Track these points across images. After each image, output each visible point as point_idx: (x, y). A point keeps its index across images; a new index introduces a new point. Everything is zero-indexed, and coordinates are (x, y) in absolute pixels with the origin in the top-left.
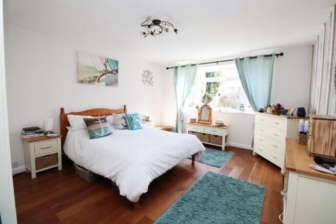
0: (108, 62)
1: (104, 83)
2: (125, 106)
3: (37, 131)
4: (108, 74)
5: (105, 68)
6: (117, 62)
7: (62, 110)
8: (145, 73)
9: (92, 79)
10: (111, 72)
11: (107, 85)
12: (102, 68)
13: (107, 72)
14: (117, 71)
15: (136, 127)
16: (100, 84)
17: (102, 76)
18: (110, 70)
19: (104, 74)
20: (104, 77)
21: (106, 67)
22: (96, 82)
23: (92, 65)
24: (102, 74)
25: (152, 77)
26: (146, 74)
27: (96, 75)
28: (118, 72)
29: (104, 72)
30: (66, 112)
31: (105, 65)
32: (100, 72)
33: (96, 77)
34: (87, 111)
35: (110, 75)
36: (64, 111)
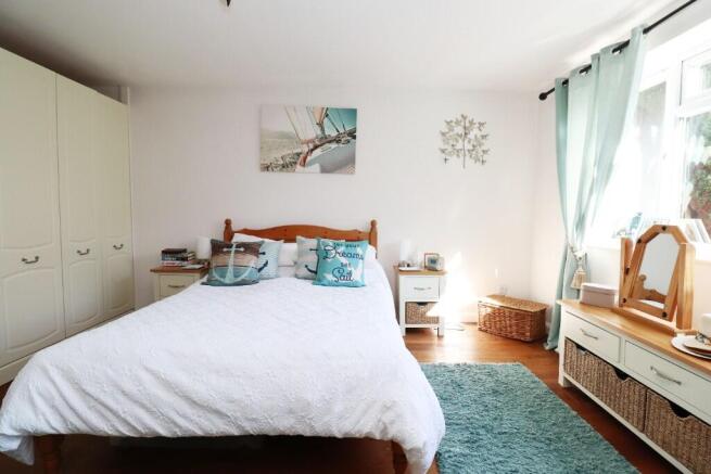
0: (327, 116)
1: (316, 167)
2: (373, 224)
3: (179, 256)
4: (327, 145)
5: (319, 132)
6: (352, 113)
7: (228, 223)
8: (451, 130)
9: (288, 160)
10: (337, 140)
11: (324, 170)
12: (312, 132)
13: (325, 140)
14: (352, 135)
15: (330, 277)
16: (307, 169)
17: (312, 150)
18: (334, 134)
19: (316, 147)
20: (318, 152)
21: (323, 130)
22: (298, 167)
23: (288, 129)
24: (311, 146)
25: (484, 137)
26: (459, 130)
27: (299, 150)
28: (354, 137)
29: (318, 143)
30: (234, 227)
31: (321, 125)
32: (308, 142)
33: (298, 154)
34: (274, 229)
35: (334, 145)
36: (232, 226)
